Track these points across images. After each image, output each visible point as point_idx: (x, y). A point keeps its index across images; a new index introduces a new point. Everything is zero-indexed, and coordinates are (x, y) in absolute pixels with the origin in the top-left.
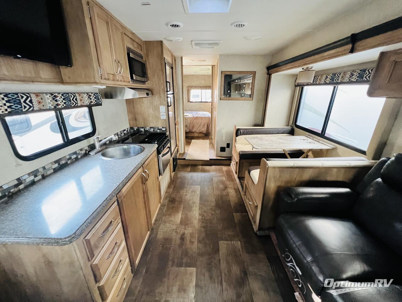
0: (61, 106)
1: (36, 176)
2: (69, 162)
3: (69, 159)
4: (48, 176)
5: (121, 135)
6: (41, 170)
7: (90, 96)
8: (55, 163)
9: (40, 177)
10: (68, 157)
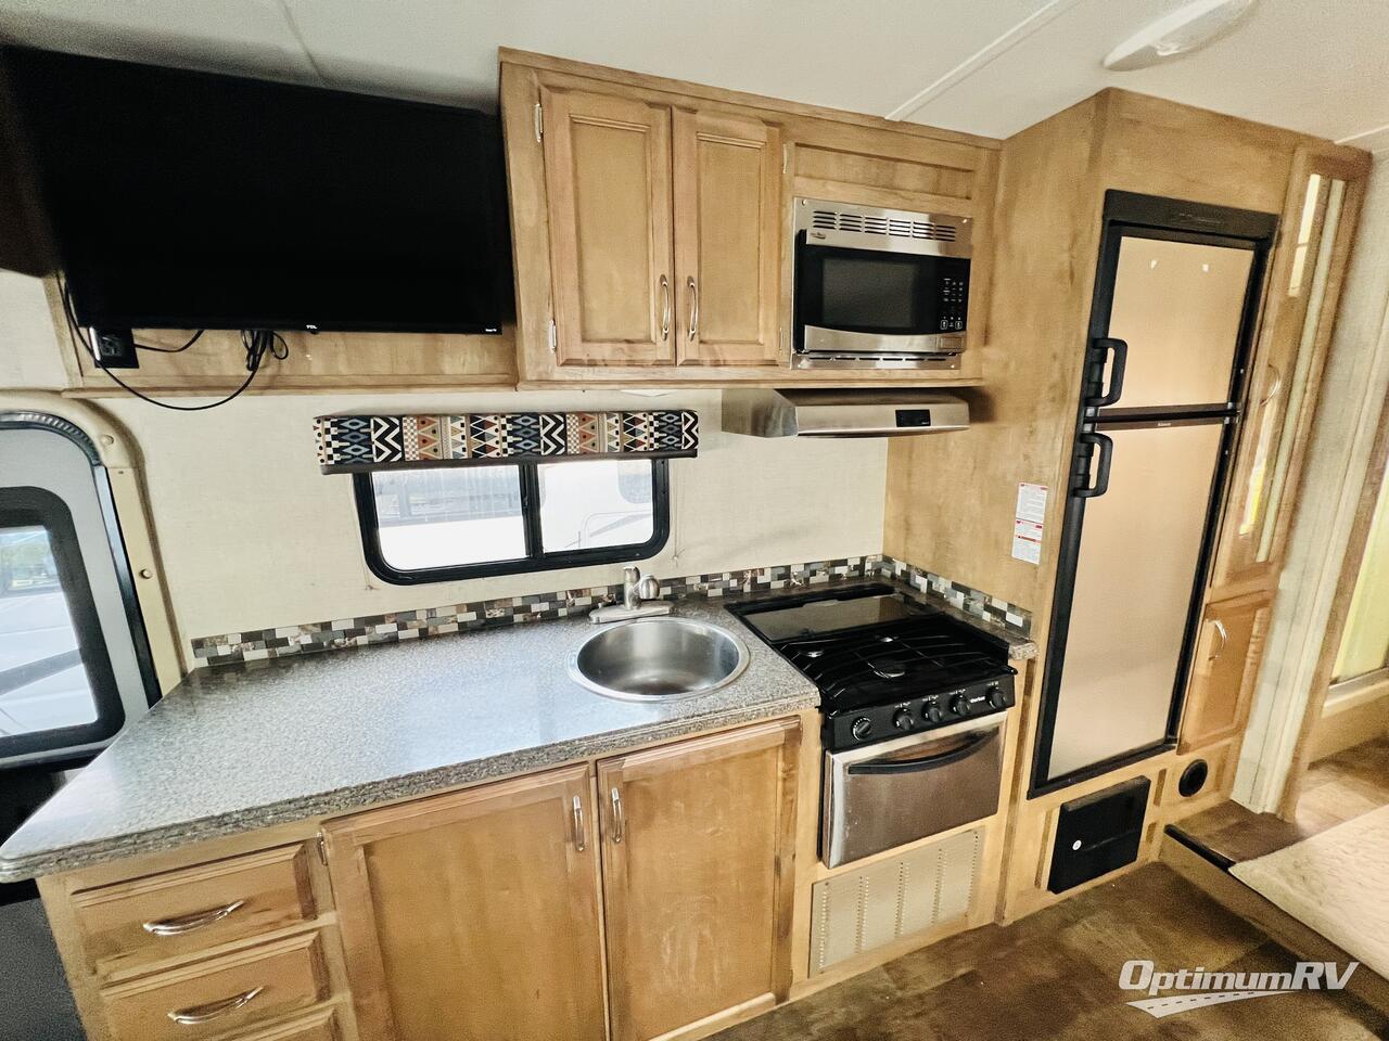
0: (498, 454)
1: (402, 627)
2: (518, 618)
3: (517, 610)
4: (439, 637)
5: (807, 580)
6: (422, 616)
7: (635, 421)
8: (469, 610)
9: (413, 633)
10: (518, 603)
